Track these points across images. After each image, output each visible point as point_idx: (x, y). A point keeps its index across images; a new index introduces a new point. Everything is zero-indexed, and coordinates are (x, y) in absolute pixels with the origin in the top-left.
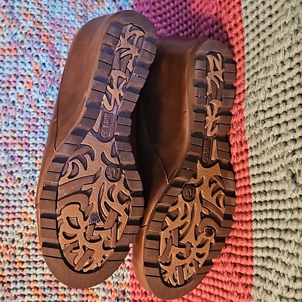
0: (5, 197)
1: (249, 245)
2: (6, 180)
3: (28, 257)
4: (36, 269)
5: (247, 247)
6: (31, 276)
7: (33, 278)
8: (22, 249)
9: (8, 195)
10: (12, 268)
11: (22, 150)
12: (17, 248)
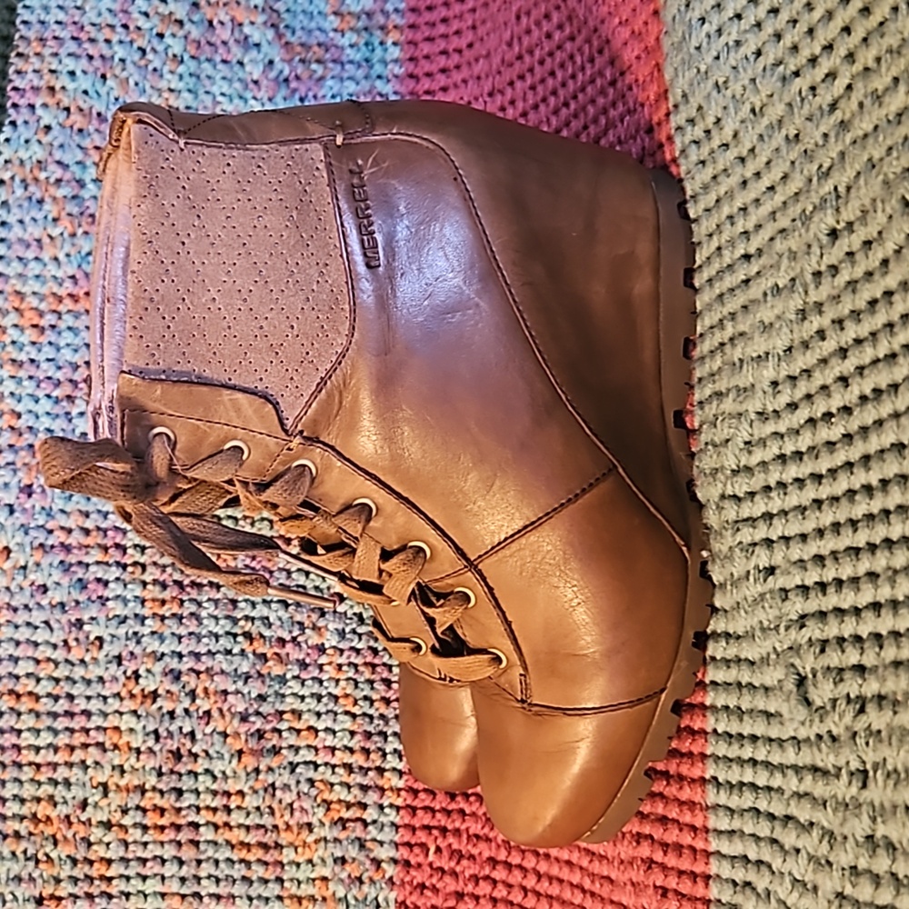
0: (62, 688)
1: (699, 845)
2: (65, 642)
3: (123, 848)
4: (144, 878)
5: (693, 849)
6: (132, 897)
7: (136, 903)
8: (108, 825)
9: (70, 682)
10: (82, 877)
11: (107, 564)
12: (94, 822)
